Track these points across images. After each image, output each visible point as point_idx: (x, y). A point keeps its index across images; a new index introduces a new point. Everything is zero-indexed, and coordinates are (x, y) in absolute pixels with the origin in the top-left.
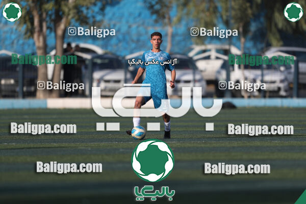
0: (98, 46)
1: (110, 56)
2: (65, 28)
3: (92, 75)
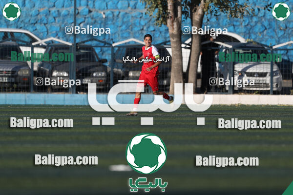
2: (204, 12)
3: (234, 68)
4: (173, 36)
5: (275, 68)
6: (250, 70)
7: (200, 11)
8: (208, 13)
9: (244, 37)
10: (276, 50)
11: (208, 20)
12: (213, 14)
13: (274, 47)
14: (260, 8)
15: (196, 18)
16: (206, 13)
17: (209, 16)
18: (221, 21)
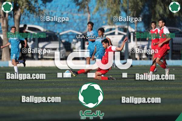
0: (41, 26)
1: (48, 32)
2: (21, 14)
3: (38, 45)
4: (3, 28)
5: (62, 46)
8: (23, 15)
9: (44, 28)
10: (62, 35)
11: (23, 19)
12: (27, 15)
15: (17, 17)
16: (22, 15)
17: (24, 16)
18: (31, 19)
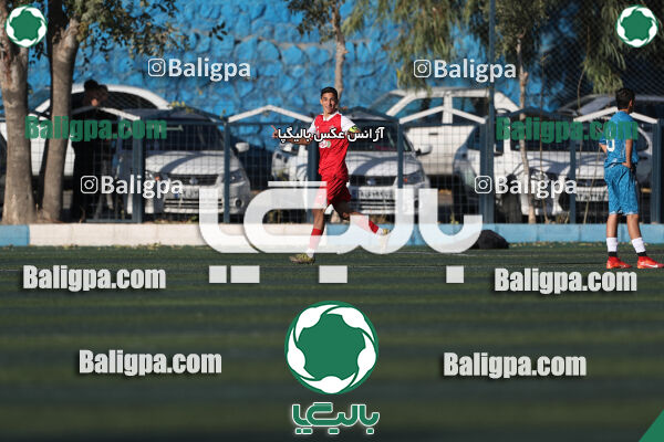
2: (77, 44)
3: (144, 164)
4: (9, 95)
5: (235, 166)
6: (180, 170)
7: (68, 41)
8: (86, 46)
9: (166, 98)
10: (237, 124)
11: (87, 61)
12: (98, 46)
13: (231, 120)
14: (199, 32)
15: (61, 55)
16: (82, 44)
17: (88, 51)
18: (114, 62)
